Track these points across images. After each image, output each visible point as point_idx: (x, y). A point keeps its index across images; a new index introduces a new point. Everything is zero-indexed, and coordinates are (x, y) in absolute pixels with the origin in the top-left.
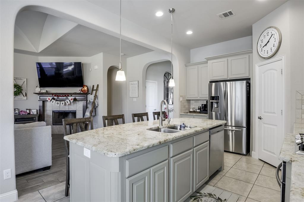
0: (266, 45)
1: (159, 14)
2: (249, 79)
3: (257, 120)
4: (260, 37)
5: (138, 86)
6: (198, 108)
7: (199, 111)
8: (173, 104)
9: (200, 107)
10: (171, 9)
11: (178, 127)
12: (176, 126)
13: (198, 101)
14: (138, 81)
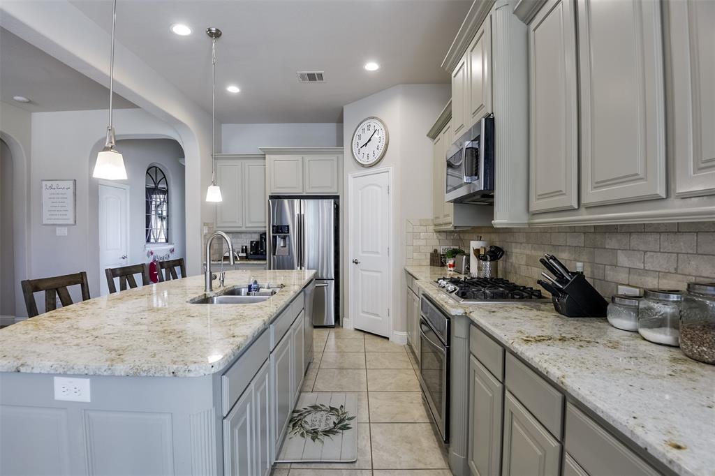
0: (366, 144)
1: (182, 30)
2: (337, 197)
3: (352, 265)
4: (356, 129)
5: (75, 195)
6: (240, 250)
7: (244, 255)
8: (167, 241)
9: (246, 247)
10: (214, 30)
11: (243, 290)
12: (236, 288)
13: (239, 235)
14: (75, 180)
